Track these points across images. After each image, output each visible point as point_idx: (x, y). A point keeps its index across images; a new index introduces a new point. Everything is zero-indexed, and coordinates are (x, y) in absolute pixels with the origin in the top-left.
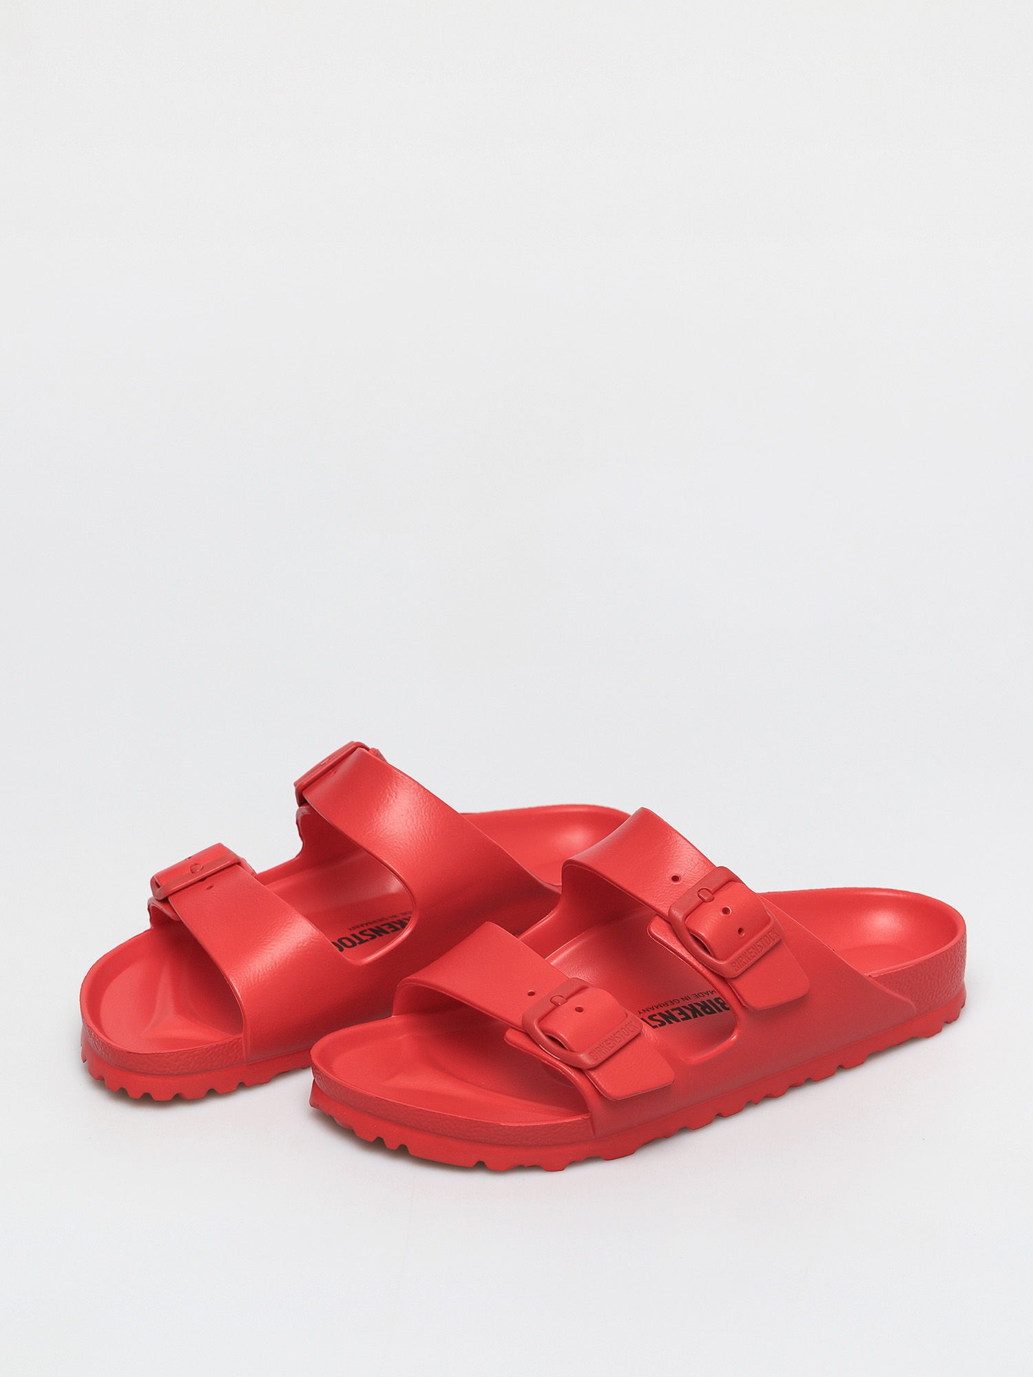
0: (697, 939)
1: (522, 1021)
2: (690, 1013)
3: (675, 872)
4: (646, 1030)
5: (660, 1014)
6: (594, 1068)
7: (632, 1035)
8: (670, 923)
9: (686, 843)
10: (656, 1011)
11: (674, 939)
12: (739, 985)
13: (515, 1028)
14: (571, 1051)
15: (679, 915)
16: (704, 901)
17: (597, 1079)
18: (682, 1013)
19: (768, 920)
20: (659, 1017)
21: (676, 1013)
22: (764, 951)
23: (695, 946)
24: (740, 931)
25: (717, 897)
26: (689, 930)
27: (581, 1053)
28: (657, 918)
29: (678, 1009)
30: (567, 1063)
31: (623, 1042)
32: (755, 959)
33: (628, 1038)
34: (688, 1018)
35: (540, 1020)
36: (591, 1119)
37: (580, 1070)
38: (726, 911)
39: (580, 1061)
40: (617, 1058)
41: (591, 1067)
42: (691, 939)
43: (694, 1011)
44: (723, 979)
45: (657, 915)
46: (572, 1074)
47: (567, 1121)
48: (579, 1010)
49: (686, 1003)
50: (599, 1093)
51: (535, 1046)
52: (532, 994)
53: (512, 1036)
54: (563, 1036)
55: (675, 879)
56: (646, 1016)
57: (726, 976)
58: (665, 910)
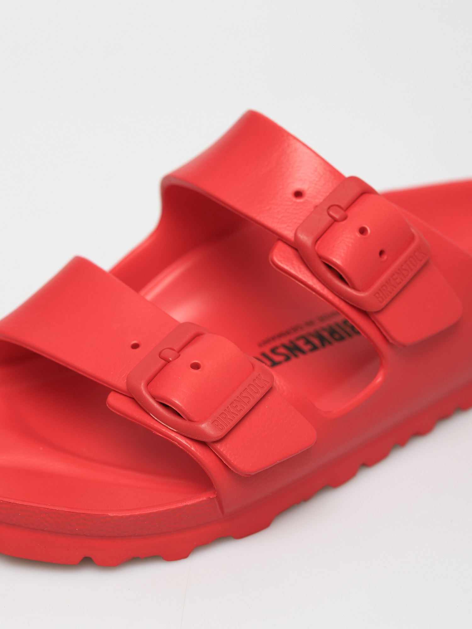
0: (331, 267)
1: (127, 382)
2: (316, 342)
3: (298, 186)
4: (277, 382)
5: (284, 346)
6: (220, 440)
7: (262, 392)
8: (296, 249)
9: (308, 151)
10: (278, 343)
11: (303, 268)
12: (383, 319)
13: (118, 391)
14: (190, 420)
15: (306, 239)
16: (335, 220)
17: (224, 452)
18: (308, 342)
19: (412, 238)
20: (282, 350)
21: (301, 343)
22: (411, 275)
23: (330, 276)
24: (381, 253)
25: (351, 213)
26: (320, 257)
27: (202, 421)
28: (280, 245)
29: (303, 337)
30: (186, 435)
31: (253, 402)
32: (401, 286)
33: (258, 396)
34: (315, 348)
35: (148, 384)
36: (218, 497)
37: (203, 444)
38: (363, 231)
39: (202, 432)
40: (247, 423)
41: (216, 439)
42: (323, 269)
43: (322, 340)
44: (365, 313)
45: (279, 239)
46: (192, 447)
47: (189, 503)
48: (196, 366)
49: (311, 329)
50: (226, 466)
51: (146, 416)
52: (135, 346)
53: (114, 400)
54: (177, 401)
55: (298, 194)
56: (267, 349)
57: (369, 309)
58: (289, 234)
